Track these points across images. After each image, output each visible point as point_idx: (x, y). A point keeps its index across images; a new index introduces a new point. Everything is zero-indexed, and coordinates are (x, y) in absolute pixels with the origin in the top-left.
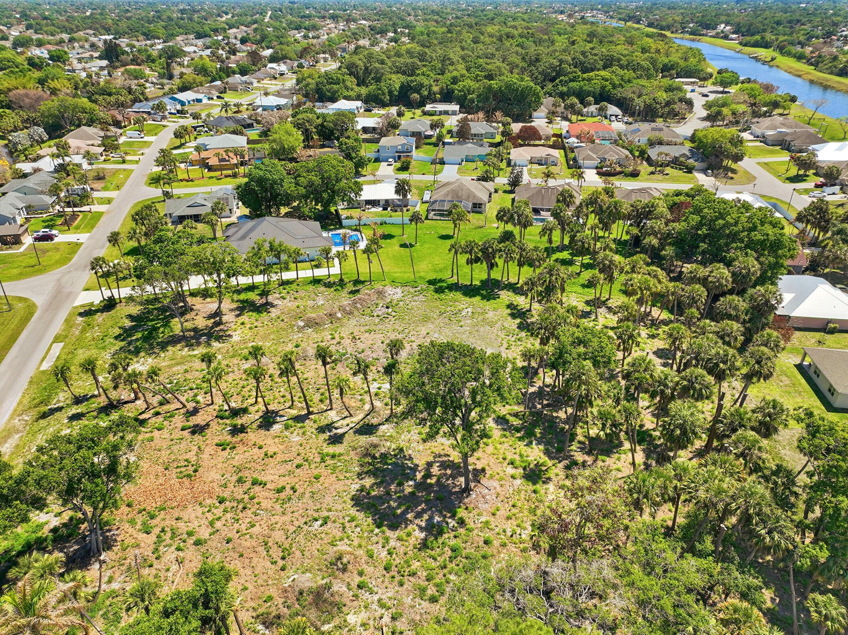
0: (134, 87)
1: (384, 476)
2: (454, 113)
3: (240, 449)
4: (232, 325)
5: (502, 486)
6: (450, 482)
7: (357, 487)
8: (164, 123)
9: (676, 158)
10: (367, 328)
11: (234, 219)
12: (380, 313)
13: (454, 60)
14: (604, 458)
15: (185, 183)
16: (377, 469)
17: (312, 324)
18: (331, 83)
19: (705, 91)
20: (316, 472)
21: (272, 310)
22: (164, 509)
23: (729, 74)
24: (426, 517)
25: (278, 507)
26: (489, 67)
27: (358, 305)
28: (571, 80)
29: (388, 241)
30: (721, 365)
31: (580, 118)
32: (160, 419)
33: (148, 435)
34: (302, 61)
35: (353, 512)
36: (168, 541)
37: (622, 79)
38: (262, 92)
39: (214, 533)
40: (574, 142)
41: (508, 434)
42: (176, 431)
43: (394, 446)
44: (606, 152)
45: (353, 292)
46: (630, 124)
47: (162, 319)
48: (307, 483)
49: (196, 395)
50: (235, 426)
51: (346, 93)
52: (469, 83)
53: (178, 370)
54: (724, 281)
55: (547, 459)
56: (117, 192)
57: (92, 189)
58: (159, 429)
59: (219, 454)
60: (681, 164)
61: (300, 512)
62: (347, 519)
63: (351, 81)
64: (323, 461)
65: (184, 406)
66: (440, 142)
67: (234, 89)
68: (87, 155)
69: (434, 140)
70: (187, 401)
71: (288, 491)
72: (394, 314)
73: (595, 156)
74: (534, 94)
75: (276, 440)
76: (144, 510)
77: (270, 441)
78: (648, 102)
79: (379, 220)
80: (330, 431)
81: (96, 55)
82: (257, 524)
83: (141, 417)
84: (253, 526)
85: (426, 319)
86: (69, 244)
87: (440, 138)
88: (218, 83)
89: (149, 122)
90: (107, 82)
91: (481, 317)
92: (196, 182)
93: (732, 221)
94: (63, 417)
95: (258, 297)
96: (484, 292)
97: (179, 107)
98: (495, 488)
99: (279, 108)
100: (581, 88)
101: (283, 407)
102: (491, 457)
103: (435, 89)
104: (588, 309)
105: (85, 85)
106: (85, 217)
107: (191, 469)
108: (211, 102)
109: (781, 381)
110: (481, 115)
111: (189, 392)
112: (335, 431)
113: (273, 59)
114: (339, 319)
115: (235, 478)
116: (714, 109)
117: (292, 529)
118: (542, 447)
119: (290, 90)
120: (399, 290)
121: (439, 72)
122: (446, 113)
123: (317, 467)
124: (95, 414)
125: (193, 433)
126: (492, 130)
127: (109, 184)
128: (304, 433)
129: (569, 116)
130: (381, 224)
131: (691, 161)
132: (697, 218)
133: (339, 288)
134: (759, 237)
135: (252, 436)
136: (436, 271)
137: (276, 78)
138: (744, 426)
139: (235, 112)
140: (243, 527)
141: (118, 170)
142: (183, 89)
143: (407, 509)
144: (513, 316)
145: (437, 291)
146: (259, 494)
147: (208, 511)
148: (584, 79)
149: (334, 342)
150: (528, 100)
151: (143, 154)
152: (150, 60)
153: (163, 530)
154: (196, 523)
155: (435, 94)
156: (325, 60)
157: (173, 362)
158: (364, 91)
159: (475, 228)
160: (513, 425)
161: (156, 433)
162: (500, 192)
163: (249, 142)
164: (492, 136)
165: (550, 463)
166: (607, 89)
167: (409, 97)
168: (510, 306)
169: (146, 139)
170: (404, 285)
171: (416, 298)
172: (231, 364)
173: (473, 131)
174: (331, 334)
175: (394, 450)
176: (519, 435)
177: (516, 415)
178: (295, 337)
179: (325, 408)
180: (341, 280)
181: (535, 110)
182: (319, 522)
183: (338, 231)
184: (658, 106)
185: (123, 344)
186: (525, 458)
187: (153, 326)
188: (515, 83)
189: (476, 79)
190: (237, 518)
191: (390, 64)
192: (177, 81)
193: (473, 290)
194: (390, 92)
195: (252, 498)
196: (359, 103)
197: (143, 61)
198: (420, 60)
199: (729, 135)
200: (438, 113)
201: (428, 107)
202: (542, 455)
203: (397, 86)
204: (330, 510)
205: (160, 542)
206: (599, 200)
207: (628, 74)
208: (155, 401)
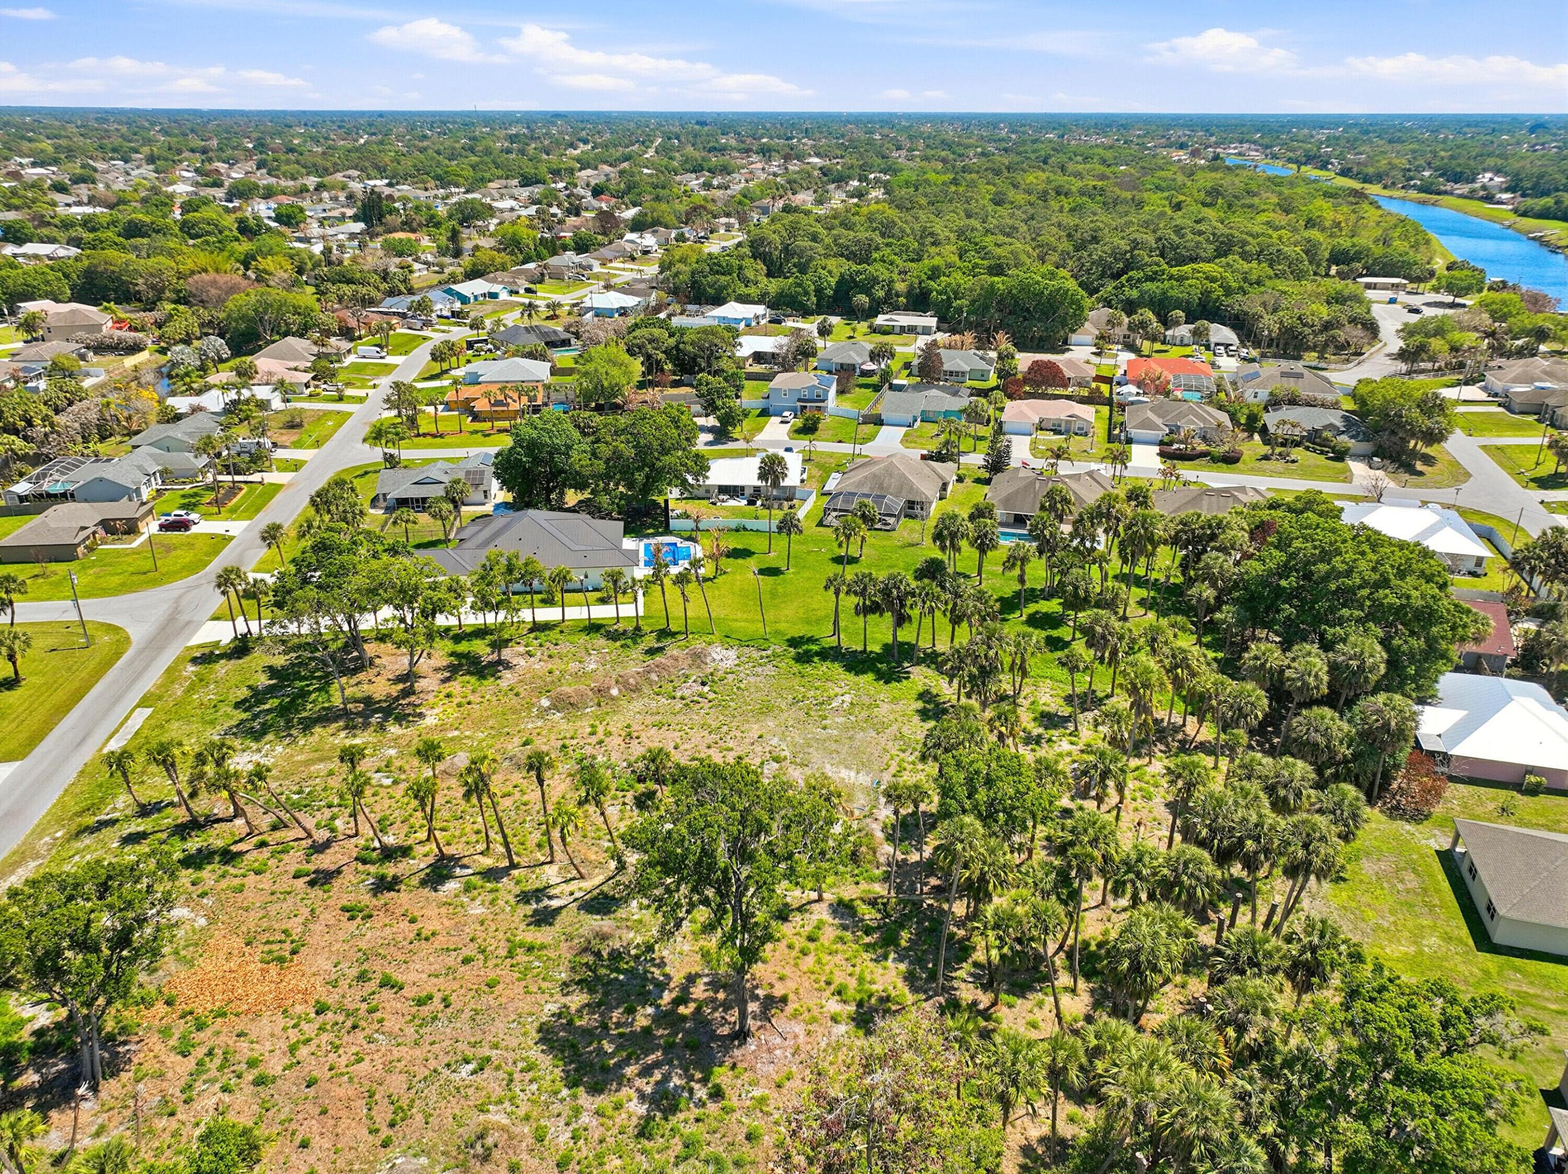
0: (393, 269)
1: (606, 994)
2: (926, 331)
3: (381, 919)
4: (430, 697)
5: (809, 1033)
6: (717, 1015)
7: (554, 1008)
8: (426, 333)
9: (1316, 431)
10: (659, 718)
11: (488, 508)
12: (687, 693)
13: (942, 237)
14: (1011, 999)
15: (429, 439)
16: (598, 978)
17: (565, 704)
18: (717, 272)
19: (1416, 301)
20: (492, 975)
21: (507, 674)
22: (224, 1015)
23: (1465, 272)
24: (657, 1076)
25: (410, 1031)
26: (999, 251)
27: (654, 677)
28: (1151, 279)
29: (740, 561)
30: (1249, 843)
31: (1158, 346)
32: (266, 853)
33: (237, 882)
34: (686, 230)
35: (536, 1053)
36: (213, 1073)
37: (1245, 280)
38: (602, 283)
39: (290, 1067)
40: (1130, 394)
41: (848, 935)
42: (285, 878)
43: (639, 940)
44: (1181, 416)
45: (651, 652)
46: (1253, 360)
47: (320, 678)
48: (472, 993)
49: (333, 818)
50: (382, 878)
51: (742, 290)
52: (958, 278)
53: (318, 771)
54: (1311, 680)
55: (906, 990)
56: (315, 451)
57: (275, 445)
58: (257, 873)
59: (342, 925)
60: (1325, 443)
61: (444, 1044)
62: (521, 1065)
63: (755, 269)
64: (511, 955)
65: (310, 836)
66: (884, 382)
67: (557, 276)
68: (281, 386)
69: (875, 379)
70: (318, 826)
71: (437, 1004)
72: (711, 696)
73: (1159, 421)
74: (1072, 303)
75: (443, 910)
76: (191, 1013)
77: (431, 911)
78: (1287, 322)
79: (734, 522)
80: (538, 901)
81: (350, 212)
82: (367, 1059)
83: (235, 848)
84: (359, 1061)
85: (766, 710)
86: (213, 537)
87: (886, 376)
88: (531, 266)
89: (399, 331)
90: (354, 260)
91: (864, 714)
92: (447, 439)
93: (1342, 567)
94: (111, 837)
95: (489, 650)
96: (883, 667)
97: (457, 306)
98: (796, 1037)
99: (623, 312)
100: (1164, 293)
101: (472, 851)
102: (805, 978)
103: (900, 287)
104: (1066, 711)
105: (317, 265)
106: (250, 492)
107: (288, 946)
108: (515, 298)
109: (1402, 881)
110: (969, 337)
111: (326, 810)
112: (546, 902)
113: (638, 226)
114: (613, 699)
115: (355, 972)
116: (1418, 339)
117: (423, 1072)
118: (903, 967)
119: (650, 281)
120: (732, 654)
121: (913, 256)
122: (912, 330)
123: (496, 966)
124: (163, 836)
125: (312, 884)
126: (983, 365)
127: (305, 437)
128: (493, 902)
129: (1138, 342)
130: (737, 530)
131: (1344, 438)
132: (1279, 556)
133: (629, 642)
134: (1392, 599)
135: (403, 899)
136: (808, 622)
137: (633, 259)
138: (1257, 965)
139: (547, 318)
140: (343, 1061)
141: (327, 413)
142: (473, 274)
143: (629, 1057)
144: (924, 715)
145: (799, 659)
146: (386, 1005)
147: (294, 1027)
148: (1171, 277)
149: (594, 740)
150: (1061, 312)
151: (375, 386)
152: (433, 222)
153: (210, 1053)
154: (268, 1046)
155: (898, 295)
156: (729, 228)
157: (316, 755)
158: (774, 286)
159: (903, 547)
160: (862, 920)
161: (252, 877)
162: (968, 481)
163: (554, 371)
164: (983, 376)
165: (910, 998)
166: (1214, 296)
167: (850, 299)
168: (925, 696)
169: (390, 360)
170: (744, 643)
171: (759, 670)
172: (407, 767)
173: (946, 367)
174: (592, 726)
175: (638, 946)
176: (868, 940)
177: (873, 903)
178: (530, 726)
179: (542, 859)
180: (638, 628)
181: (1074, 331)
182: (471, 1067)
183: (660, 539)
184: (1307, 330)
185: (245, 716)
186: (867, 986)
187: (302, 689)
188: (1038, 283)
189: (972, 272)
190: (338, 1042)
191: (828, 240)
192: (466, 260)
193: (863, 662)
194: (819, 291)
195: (371, 1011)
196: (760, 309)
197: (420, 225)
198: (883, 235)
199: (1418, 395)
200: (897, 330)
201: (880, 320)
202: (900, 984)
203: (833, 281)
204: (495, 1046)
205: (199, 1073)
206: (1113, 511)
207: (1256, 269)
208: (265, 822)
